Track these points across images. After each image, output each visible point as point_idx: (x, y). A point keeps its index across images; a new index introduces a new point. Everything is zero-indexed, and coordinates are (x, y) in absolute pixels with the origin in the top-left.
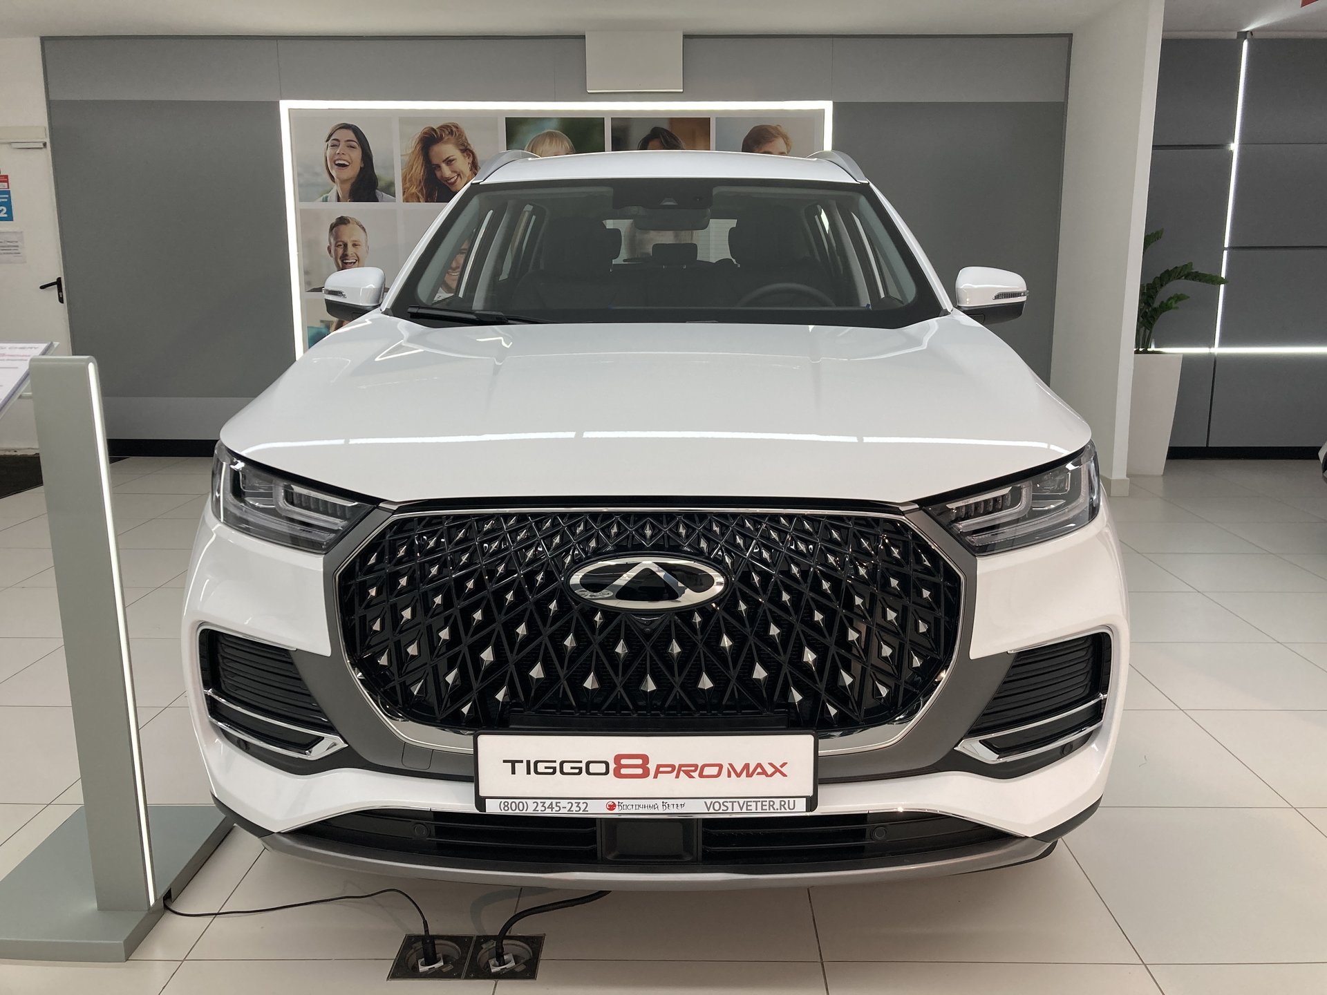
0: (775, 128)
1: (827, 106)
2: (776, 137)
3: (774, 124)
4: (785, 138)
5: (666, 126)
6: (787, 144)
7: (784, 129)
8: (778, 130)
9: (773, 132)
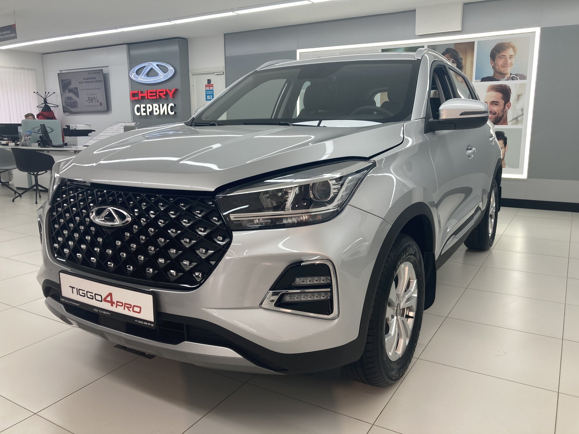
0: (509, 44)
1: (537, 30)
2: (509, 48)
3: (508, 42)
4: (514, 48)
5: (453, 47)
6: (514, 51)
7: (513, 44)
8: (510, 44)
9: (507, 45)
